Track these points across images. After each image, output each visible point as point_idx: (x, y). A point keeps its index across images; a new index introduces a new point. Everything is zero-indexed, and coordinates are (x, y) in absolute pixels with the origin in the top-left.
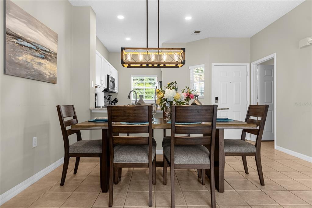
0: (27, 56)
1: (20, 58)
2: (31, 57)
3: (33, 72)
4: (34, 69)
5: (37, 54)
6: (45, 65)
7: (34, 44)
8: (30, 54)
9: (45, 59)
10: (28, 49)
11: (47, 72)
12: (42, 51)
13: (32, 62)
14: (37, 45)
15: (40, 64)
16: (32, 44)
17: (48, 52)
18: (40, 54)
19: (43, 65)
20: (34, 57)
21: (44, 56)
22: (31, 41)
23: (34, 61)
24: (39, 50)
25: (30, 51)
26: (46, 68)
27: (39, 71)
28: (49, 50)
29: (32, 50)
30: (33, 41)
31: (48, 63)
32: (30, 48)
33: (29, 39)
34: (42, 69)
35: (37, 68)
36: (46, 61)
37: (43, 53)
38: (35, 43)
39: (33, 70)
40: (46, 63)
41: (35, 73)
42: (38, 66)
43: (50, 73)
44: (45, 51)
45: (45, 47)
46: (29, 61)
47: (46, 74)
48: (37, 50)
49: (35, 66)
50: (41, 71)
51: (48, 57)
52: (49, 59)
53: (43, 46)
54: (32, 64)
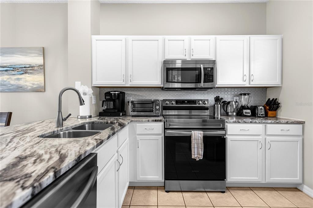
0: (3, 77)
2: (8, 77)
3: (10, 87)
4: (11, 84)
5: (13, 73)
6: (26, 78)
8: (7, 75)
9: (25, 74)
10: (4, 72)
11: (28, 84)
12: (20, 69)
13: (9, 80)
14: (13, 66)
15: (18, 79)
16: (9, 67)
17: (29, 67)
18: (17, 71)
19: (23, 79)
21: (23, 72)
22: (6, 66)
23: (12, 79)
24: (16, 69)
26: (26, 81)
28: (30, 65)
29: (8, 71)
30: (9, 65)
31: (29, 76)
32: (6, 71)
33: (5, 65)
34: (22, 83)
35: (15, 83)
36: (27, 75)
37: (22, 70)
38: (11, 65)
40: (26, 77)
42: (16, 81)
43: (33, 84)
44: (25, 67)
45: (25, 65)
46: (5, 80)
47: (26, 86)
48: (14, 69)
49: (12, 82)
50: (20, 84)
51: (29, 71)
52: (31, 73)
53: (21, 65)
54: (9, 81)
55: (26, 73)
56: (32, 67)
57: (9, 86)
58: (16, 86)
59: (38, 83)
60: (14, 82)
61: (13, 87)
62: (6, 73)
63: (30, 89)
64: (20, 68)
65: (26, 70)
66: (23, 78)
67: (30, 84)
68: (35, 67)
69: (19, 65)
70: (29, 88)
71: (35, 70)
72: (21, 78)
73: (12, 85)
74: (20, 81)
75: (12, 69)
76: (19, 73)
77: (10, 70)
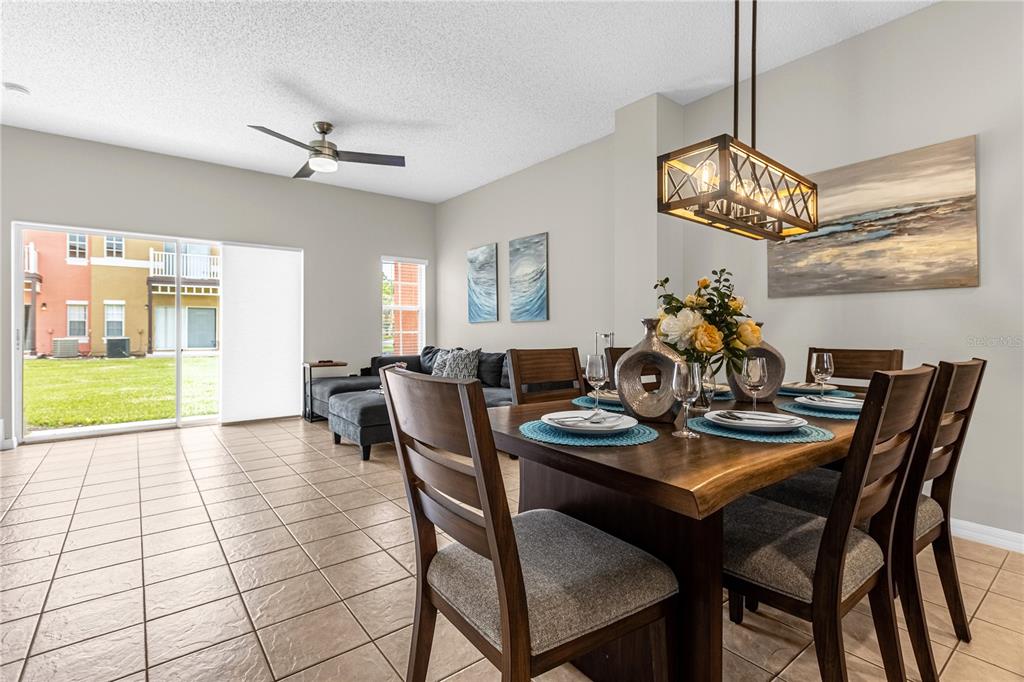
0: (819, 253)
1: (800, 264)
2: (836, 251)
3: (842, 278)
4: (844, 272)
5: (854, 237)
6: (899, 249)
7: (844, 221)
10: (823, 240)
11: (907, 265)
12: (880, 223)
13: (838, 261)
15: (871, 255)
16: (839, 224)
18: (869, 231)
19: (888, 253)
20: (847, 248)
21: (889, 232)
25: (831, 240)
26: (902, 257)
27: (869, 271)
29: (838, 235)
32: (831, 235)
34: (884, 264)
35: (859, 267)
36: (906, 238)
37: (885, 226)
39: (844, 275)
40: (901, 245)
41: (851, 279)
42: (863, 261)
43: (929, 264)
44: (896, 216)
45: (896, 207)
46: (828, 260)
47: (902, 271)
48: (856, 228)
49: (849, 266)
50: (879, 269)
51: (912, 225)
52: (920, 229)
53: (883, 209)
54: (839, 264)
55: (900, 232)
56: (924, 210)
57: (839, 276)
58: (863, 276)
59: (952, 258)
60: (858, 264)
61: (855, 278)
62: (828, 240)
63: (916, 280)
64: (880, 219)
65: (899, 223)
66: (889, 250)
67: (918, 264)
68: (938, 207)
69: (876, 211)
70: (913, 277)
71: (939, 219)
72: (884, 251)
73: (850, 274)
74: (880, 260)
75: (849, 227)
76: (874, 235)
77: (841, 232)
